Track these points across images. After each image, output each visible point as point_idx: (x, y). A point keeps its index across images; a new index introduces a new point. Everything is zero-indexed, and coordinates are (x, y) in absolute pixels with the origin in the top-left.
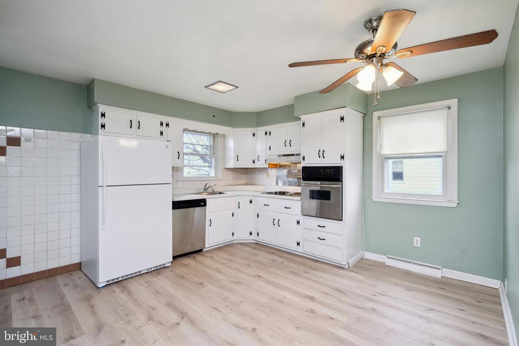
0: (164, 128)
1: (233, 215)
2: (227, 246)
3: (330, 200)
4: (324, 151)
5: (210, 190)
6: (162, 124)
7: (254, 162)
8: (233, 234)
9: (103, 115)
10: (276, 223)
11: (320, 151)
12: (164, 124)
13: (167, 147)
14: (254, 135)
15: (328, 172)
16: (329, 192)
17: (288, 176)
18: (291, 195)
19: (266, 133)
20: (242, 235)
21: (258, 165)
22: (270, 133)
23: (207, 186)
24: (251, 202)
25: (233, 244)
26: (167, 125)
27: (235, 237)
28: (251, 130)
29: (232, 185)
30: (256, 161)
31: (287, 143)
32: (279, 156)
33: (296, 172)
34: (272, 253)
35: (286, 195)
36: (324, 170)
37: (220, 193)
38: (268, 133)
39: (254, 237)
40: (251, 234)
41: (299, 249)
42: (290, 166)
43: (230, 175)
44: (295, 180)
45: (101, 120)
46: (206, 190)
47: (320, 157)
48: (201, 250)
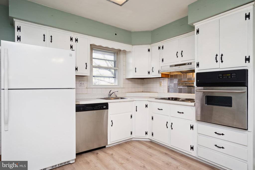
0: (73, 43)
1: (131, 117)
2: (126, 143)
3: (231, 106)
4: (222, 55)
5: (113, 96)
6: (71, 39)
7: (149, 73)
8: (131, 133)
9: (19, 29)
10: (170, 126)
11: (217, 55)
12: (74, 40)
13: (71, 55)
14: (149, 50)
15: (228, 76)
16: (230, 98)
17: (179, 84)
18: (183, 101)
19: (159, 48)
20: (139, 134)
21: (152, 75)
22: (163, 47)
23: (111, 93)
24: (146, 106)
25: (131, 141)
26: (77, 40)
27: (133, 136)
28: (146, 47)
29: (132, 92)
30: (151, 72)
31: (179, 55)
32: (171, 66)
33: (187, 80)
34: (166, 154)
35: (178, 101)
36: (223, 74)
37: (122, 98)
38: (161, 48)
39: (149, 136)
40: (146, 133)
41: (193, 153)
42: (180, 75)
43: (130, 84)
44: (185, 87)
45: (17, 34)
46: (110, 95)
47: (217, 61)
48: (105, 147)
